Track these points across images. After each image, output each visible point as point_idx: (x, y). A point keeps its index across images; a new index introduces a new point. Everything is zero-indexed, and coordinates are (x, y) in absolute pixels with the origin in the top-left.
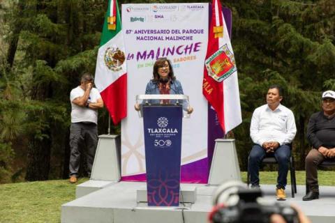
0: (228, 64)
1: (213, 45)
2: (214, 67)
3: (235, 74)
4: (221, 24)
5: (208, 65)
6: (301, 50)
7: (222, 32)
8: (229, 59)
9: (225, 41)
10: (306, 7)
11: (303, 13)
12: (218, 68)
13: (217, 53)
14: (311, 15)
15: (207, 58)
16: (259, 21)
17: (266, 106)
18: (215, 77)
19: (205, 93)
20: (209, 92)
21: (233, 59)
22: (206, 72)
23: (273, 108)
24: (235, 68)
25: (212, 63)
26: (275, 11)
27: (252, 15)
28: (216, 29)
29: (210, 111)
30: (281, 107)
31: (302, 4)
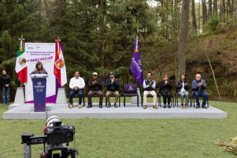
0: (62, 63)
1: (57, 57)
3: (65, 67)
4: (60, 50)
6: (87, 58)
7: (60, 53)
9: (61, 56)
11: (87, 46)
12: (59, 65)
13: (58, 60)
14: (90, 47)
15: (55, 61)
16: (73, 49)
17: (75, 78)
18: (58, 68)
19: (54, 73)
20: (56, 73)
21: (64, 62)
22: (55, 66)
23: (77, 78)
24: (65, 65)
25: (57, 63)
26: (78, 46)
27: (71, 47)
28: (58, 52)
29: (56, 79)
30: (80, 78)
31: (87, 43)
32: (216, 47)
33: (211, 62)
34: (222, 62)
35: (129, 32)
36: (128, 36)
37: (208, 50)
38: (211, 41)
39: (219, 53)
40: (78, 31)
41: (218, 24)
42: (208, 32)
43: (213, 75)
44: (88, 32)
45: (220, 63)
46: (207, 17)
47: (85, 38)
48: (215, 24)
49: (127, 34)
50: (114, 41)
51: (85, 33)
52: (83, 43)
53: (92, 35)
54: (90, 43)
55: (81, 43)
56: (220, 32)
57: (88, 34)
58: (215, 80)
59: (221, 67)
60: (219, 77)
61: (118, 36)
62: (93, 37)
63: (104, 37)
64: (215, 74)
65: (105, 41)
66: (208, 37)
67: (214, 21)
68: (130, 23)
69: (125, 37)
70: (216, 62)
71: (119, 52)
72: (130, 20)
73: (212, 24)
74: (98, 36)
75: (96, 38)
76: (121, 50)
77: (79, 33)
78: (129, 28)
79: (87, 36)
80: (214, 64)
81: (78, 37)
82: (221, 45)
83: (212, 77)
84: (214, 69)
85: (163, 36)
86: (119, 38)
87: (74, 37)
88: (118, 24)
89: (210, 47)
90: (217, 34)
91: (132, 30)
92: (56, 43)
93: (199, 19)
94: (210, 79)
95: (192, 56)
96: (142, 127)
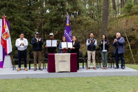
0: (8, 35)
1: (4, 30)
2: (4, 36)
4: (6, 25)
5: (2, 36)
6: (30, 34)
7: (6, 27)
8: (8, 34)
9: (7, 30)
10: (31, 23)
11: (30, 24)
12: (5, 36)
14: (32, 25)
15: (2, 34)
16: (18, 26)
18: (4, 39)
19: (2, 43)
20: (3, 43)
21: (9, 34)
22: (2, 38)
24: (10, 37)
25: (3, 35)
26: (22, 24)
28: (5, 26)
29: (3, 48)
31: (30, 22)
32: (131, 25)
33: (127, 37)
34: (136, 36)
35: (63, 12)
36: (62, 16)
37: (125, 27)
38: (127, 20)
39: (133, 30)
40: (22, 13)
41: (132, 8)
42: (124, 14)
43: (129, 46)
44: (30, 13)
45: (134, 37)
46: (124, 3)
47: (28, 18)
48: (130, 7)
49: (61, 14)
50: (51, 19)
51: (28, 14)
52: (27, 22)
53: (34, 16)
54: (31, 22)
55: (25, 21)
56: (134, 14)
57: (30, 15)
58: (131, 50)
59: (135, 40)
60: (133, 48)
61: (53, 16)
62: (34, 17)
63: (43, 16)
64: (131, 46)
65: (43, 19)
66: (125, 18)
67: (129, 5)
68: (64, 5)
69: (60, 17)
70: (131, 36)
71: (55, 28)
72: (63, 3)
73: (128, 8)
74: (38, 16)
75: (37, 17)
76: (57, 27)
77: (23, 14)
78: (63, 9)
79: (29, 16)
80: (130, 38)
81: (22, 17)
82: (135, 23)
83: (128, 48)
84: (130, 42)
85: (90, 16)
86: (55, 17)
87: (19, 17)
88: (54, 7)
89: (127, 25)
90: (132, 15)
91: (65, 11)
92: (3, 19)
93: (118, 6)
94: (127, 49)
95: (113, 32)
96: (72, 83)
